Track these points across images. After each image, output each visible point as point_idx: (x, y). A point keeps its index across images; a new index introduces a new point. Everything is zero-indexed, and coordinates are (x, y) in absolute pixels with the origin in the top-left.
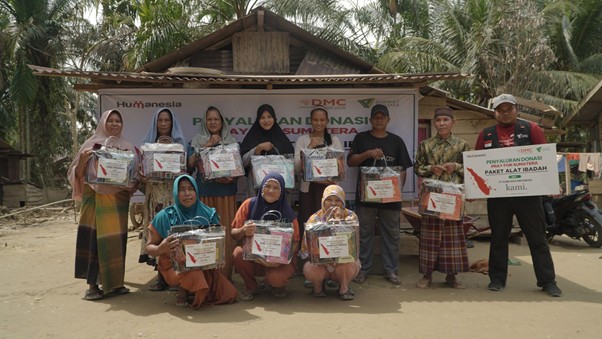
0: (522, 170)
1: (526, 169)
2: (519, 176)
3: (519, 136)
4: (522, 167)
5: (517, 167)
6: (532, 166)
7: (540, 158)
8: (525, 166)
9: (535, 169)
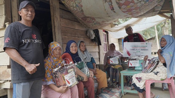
0: (141, 50)
1: (142, 50)
2: (140, 52)
3: (135, 37)
4: (141, 49)
5: (139, 49)
6: (144, 49)
7: (146, 46)
8: (142, 49)
9: (145, 50)
